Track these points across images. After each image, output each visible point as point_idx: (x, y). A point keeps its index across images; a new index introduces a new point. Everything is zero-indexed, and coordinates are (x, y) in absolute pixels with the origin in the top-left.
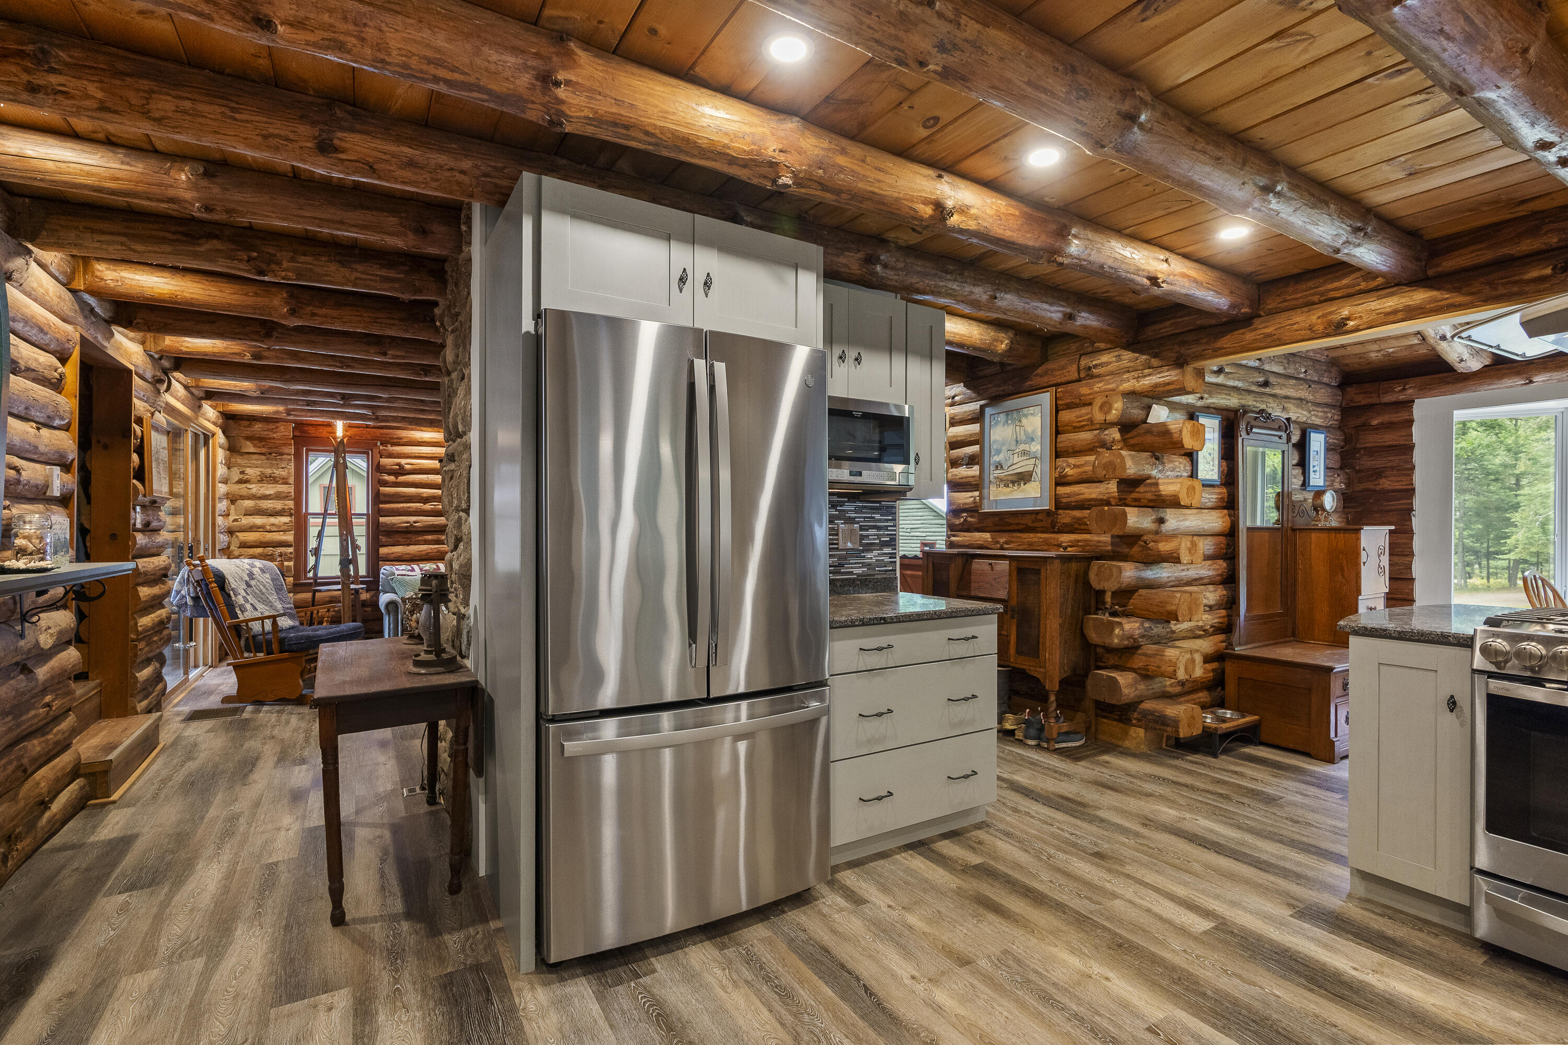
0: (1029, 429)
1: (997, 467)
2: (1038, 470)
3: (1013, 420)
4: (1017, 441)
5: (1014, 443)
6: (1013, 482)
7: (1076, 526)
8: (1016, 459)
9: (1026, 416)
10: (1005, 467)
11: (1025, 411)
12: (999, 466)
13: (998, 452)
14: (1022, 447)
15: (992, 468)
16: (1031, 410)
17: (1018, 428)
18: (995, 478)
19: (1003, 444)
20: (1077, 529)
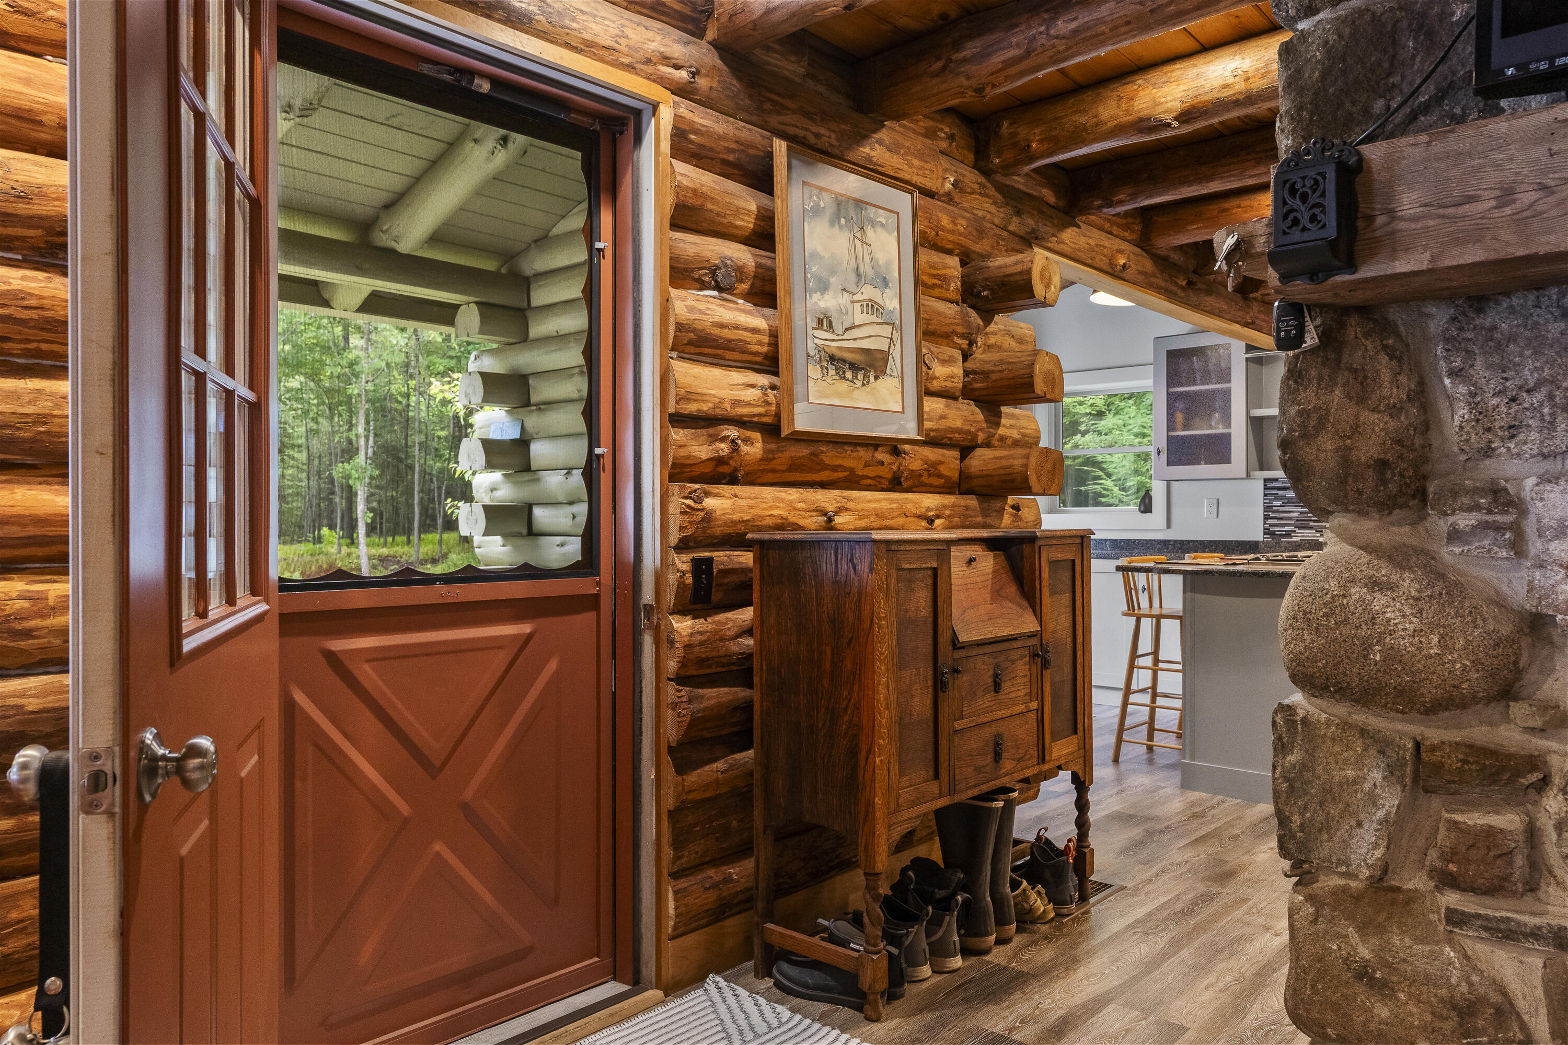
0: (881, 258)
1: (820, 322)
2: (896, 352)
3: (849, 225)
4: (858, 275)
5: (853, 277)
6: (854, 367)
7: (925, 478)
8: (860, 318)
9: (873, 223)
10: (839, 329)
11: (872, 211)
12: (824, 322)
13: (823, 287)
14: (868, 292)
15: (812, 323)
16: (882, 216)
17: (858, 243)
18: (819, 349)
19: (833, 272)
20: (926, 485)
